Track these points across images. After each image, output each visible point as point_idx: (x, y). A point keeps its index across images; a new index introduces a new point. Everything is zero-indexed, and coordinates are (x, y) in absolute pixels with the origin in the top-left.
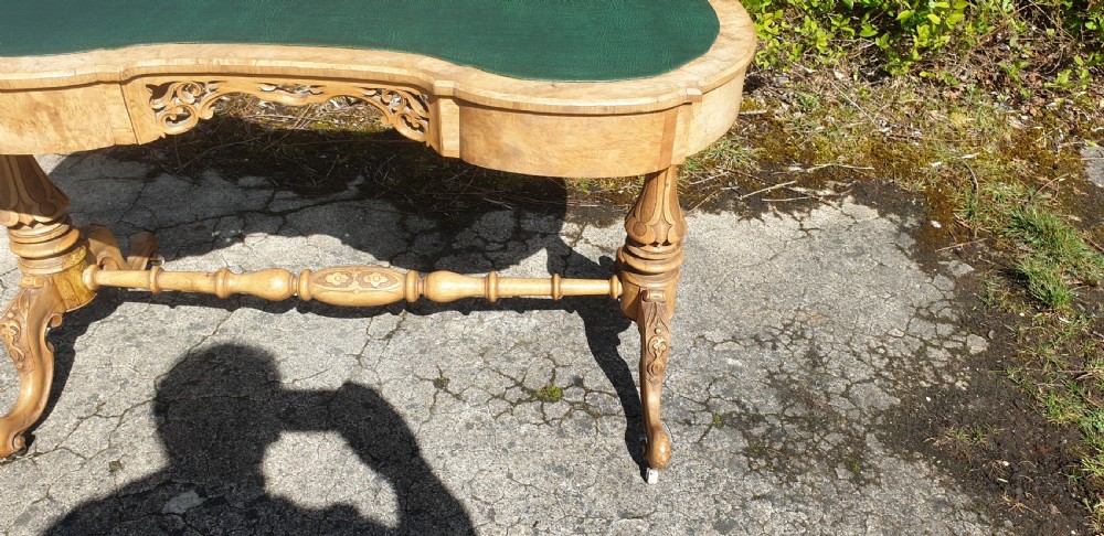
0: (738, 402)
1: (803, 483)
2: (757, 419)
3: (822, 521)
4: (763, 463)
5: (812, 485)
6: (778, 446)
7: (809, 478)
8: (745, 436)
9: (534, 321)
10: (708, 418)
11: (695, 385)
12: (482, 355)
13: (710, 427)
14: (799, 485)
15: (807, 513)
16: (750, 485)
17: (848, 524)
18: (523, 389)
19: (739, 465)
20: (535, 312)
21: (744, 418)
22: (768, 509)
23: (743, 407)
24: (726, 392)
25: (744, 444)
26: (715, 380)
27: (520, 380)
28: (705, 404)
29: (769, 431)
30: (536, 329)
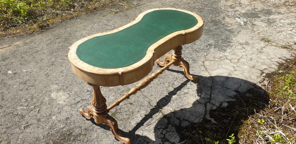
0: (80, 140)
1: (58, 136)
2: (74, 140)
3: (51, 131)
4: (67, 133)
5: (56, 136)
6: (66, 138)
7: (57, 137)
8: (74, 136)
9: (133, 124)
10: (83, 133)
11: (90, 137)
12: (132, 112)
13: (81, 132)
14: (59, 134)
15: (55, 131)
16: (67, 128)
17: (47, 134)
18: (118, 113)
19: (72, 130)
20: (135, 126)
21: (76, 138)
22: (62, 126)
23: (78, 140)
24: (83, 140)
25: (73, 134)
26: (87, 141)
27: (121, 113)
28: (86, 135)
29: (70, 140)
30: (130, 123)
